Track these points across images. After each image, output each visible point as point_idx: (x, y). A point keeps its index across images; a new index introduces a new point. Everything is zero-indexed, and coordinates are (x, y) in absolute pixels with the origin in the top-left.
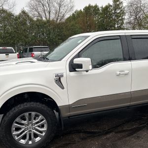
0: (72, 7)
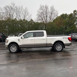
0: (57, 14)
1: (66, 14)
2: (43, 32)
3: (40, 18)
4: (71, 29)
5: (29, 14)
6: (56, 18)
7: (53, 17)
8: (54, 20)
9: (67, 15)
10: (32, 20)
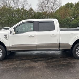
0: (60, 4)
1: (72, 3)
2: (53, 22)
3: (41, 8)
4: (77, 21)
5: (29, 4)
6: (60, 8)
7: (55, 8)
8: (57, 10)
9: (73, 5)
10: (31, 9)
